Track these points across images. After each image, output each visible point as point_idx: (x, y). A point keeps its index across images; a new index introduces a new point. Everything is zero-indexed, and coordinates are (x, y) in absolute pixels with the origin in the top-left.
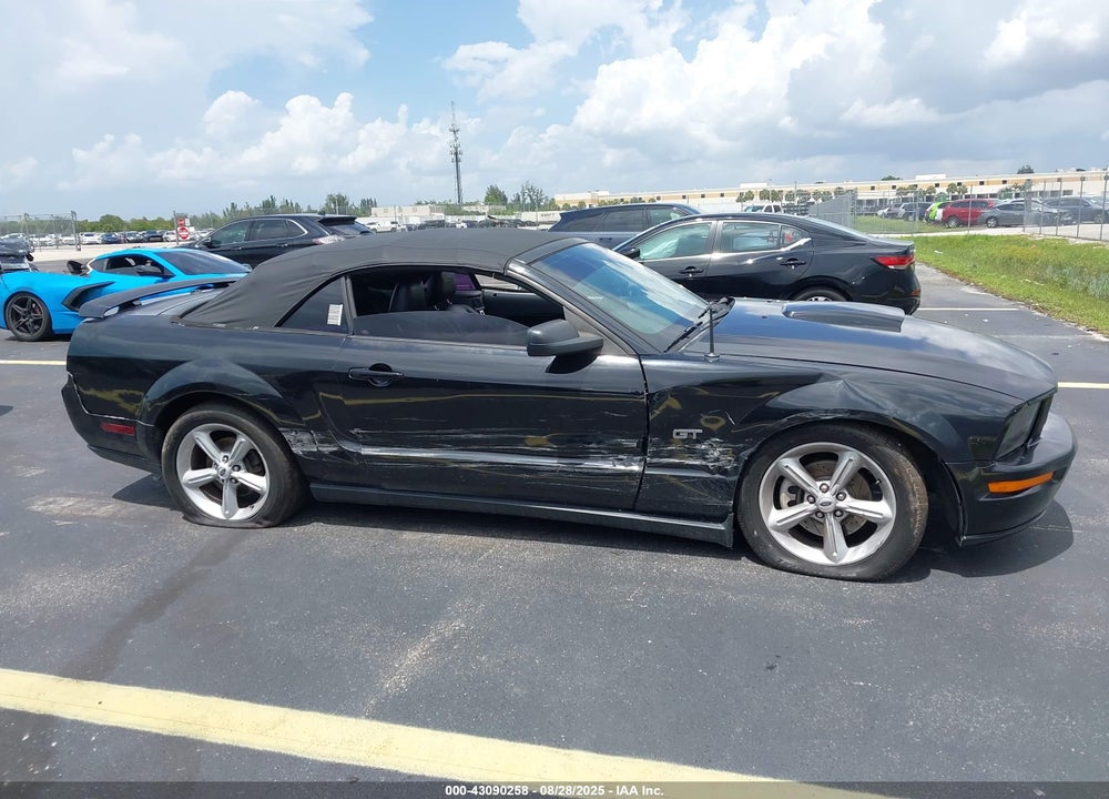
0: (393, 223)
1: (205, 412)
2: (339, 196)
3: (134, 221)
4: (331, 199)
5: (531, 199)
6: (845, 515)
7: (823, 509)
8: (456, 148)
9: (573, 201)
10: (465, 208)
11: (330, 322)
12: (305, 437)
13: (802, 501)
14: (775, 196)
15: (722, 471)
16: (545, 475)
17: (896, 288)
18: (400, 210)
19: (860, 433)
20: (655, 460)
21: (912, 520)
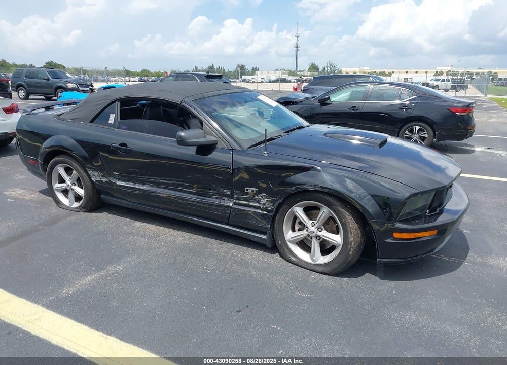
0: (262, 79)
1: (60, 158)
2: (242, 65)
3: (155, 73)
4: (239, 66)
5: (331, 70)
6: (321, 240)
7: (312, 235)
8: (297, 45)
9: (351, 72)
10: (299, 73)
11: (110, 122)
12: (96, 174)
13: (304, 230)
14: (454, 74)
15: (266, 210)
16: (190, 203)
17: (459, 124)
18: (268, 73)
19: (328, 199)
20: (237, 201)
21: (349, 247)
